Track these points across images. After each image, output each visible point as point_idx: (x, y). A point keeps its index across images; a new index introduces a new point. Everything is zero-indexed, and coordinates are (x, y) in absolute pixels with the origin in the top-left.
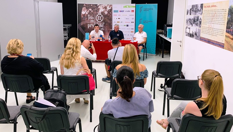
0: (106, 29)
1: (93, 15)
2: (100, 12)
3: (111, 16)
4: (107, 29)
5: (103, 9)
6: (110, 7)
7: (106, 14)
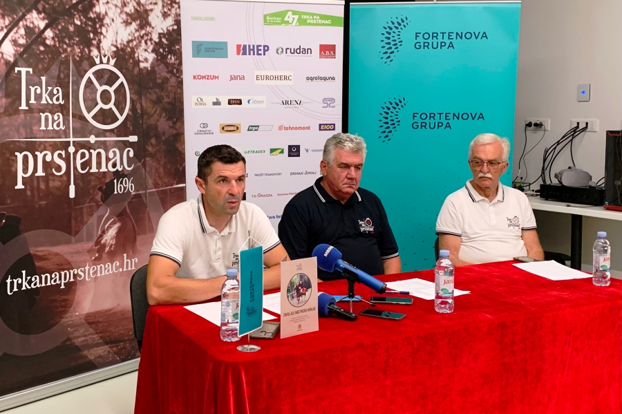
0: (150, 182)
1: (54, 70)
2: (107, 45)
3: (173, 80)
4: (156, 185)
5: (127, 23)
6: (165, 15)
7: (148, 65)
